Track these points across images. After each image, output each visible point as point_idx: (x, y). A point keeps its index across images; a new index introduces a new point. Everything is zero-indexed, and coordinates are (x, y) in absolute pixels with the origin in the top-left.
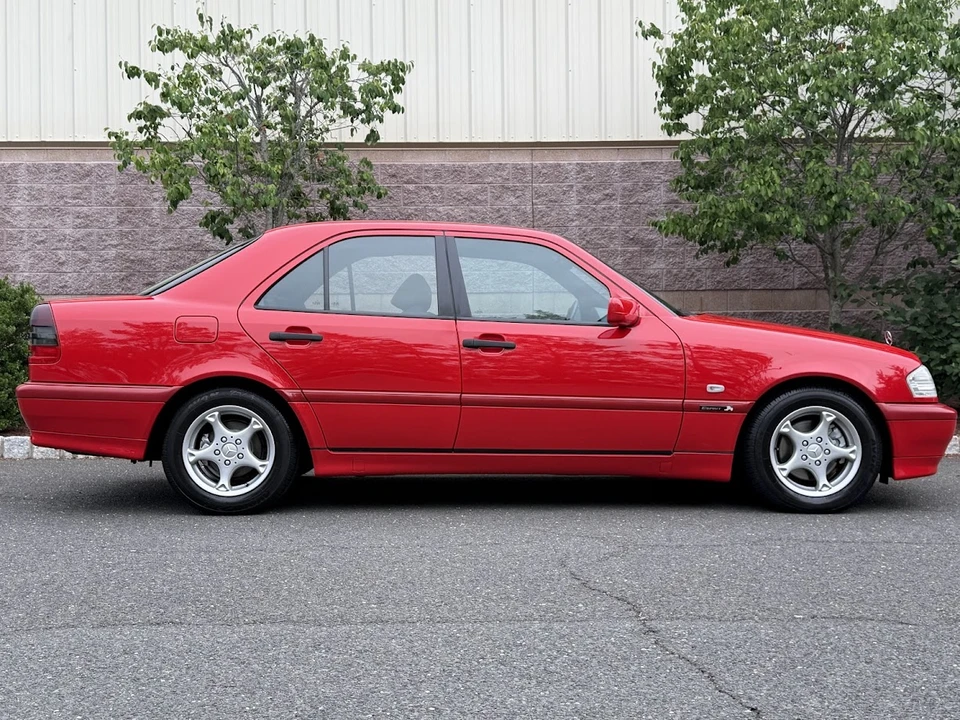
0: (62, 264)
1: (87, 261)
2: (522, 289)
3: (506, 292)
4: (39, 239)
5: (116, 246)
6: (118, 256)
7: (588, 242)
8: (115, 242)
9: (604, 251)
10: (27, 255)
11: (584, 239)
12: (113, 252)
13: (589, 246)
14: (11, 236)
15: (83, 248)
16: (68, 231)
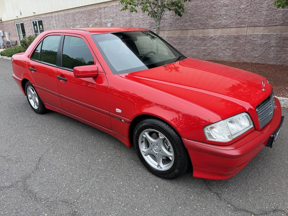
0: (140, 25)
1: (144, 24)
2: (244, 26)
3: (239, 27)
4: (136, 19)
5: (149, 20)
6: (149, 22)
7: (270, 8)
8: (148, 19)
9: (275, 11)
10: (135, 23)
11: (268, 7)
12: (148, 21)
13: (270, 10)
14: (132, 19)
15: (143, 21)
16: (141, 17)
